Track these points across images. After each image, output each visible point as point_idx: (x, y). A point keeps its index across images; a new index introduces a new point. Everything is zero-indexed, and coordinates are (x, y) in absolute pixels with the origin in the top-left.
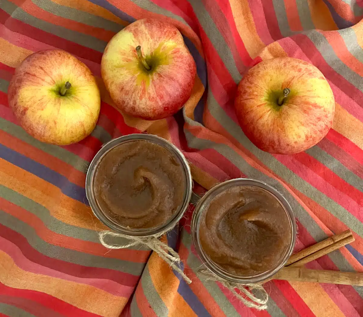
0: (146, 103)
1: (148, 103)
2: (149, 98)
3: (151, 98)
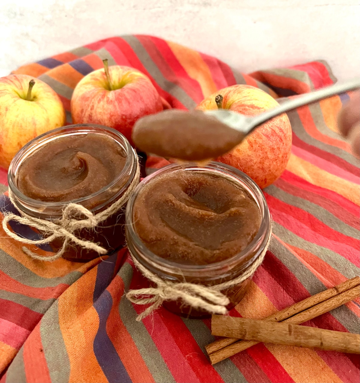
0: (103, 106)
1: (105, 106)
2: (107, 101)
3: (110, 101)
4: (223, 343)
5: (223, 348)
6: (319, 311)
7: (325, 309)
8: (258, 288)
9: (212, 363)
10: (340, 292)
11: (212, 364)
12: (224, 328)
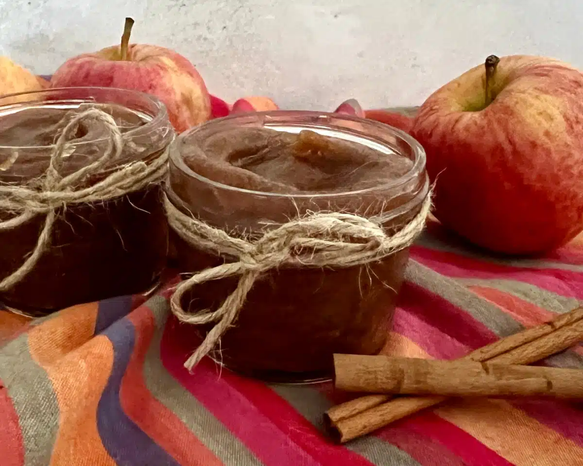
4: (360, 404)
5: (360, 412)
6: (528, 354)
7: (538, 351)
8: (404, 338)
9: (342, 436)
10: (557, 327)
11: (343, 439)
12: (360, 370)
